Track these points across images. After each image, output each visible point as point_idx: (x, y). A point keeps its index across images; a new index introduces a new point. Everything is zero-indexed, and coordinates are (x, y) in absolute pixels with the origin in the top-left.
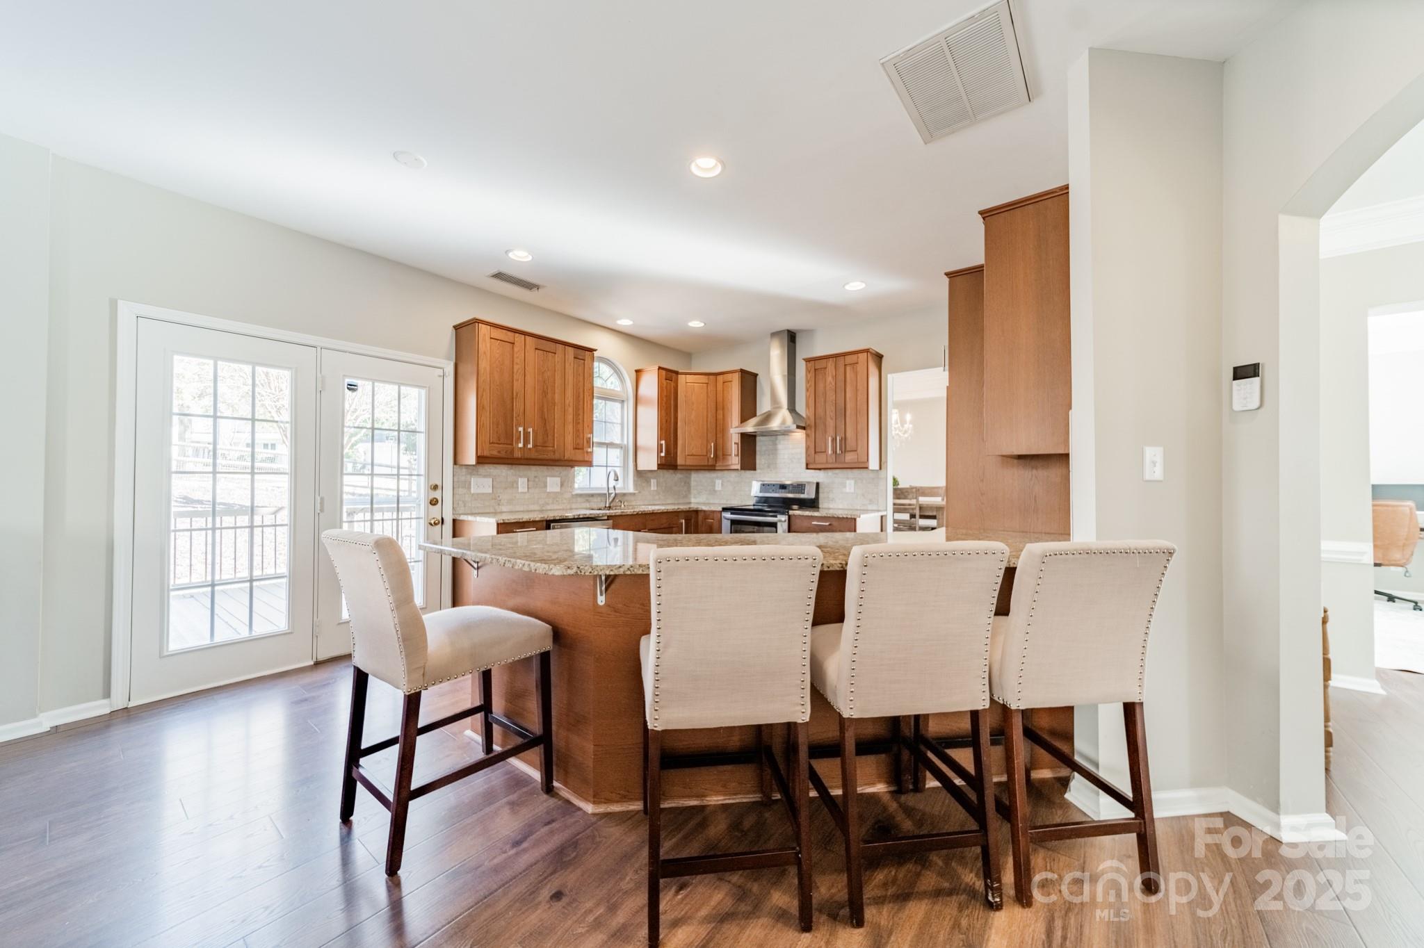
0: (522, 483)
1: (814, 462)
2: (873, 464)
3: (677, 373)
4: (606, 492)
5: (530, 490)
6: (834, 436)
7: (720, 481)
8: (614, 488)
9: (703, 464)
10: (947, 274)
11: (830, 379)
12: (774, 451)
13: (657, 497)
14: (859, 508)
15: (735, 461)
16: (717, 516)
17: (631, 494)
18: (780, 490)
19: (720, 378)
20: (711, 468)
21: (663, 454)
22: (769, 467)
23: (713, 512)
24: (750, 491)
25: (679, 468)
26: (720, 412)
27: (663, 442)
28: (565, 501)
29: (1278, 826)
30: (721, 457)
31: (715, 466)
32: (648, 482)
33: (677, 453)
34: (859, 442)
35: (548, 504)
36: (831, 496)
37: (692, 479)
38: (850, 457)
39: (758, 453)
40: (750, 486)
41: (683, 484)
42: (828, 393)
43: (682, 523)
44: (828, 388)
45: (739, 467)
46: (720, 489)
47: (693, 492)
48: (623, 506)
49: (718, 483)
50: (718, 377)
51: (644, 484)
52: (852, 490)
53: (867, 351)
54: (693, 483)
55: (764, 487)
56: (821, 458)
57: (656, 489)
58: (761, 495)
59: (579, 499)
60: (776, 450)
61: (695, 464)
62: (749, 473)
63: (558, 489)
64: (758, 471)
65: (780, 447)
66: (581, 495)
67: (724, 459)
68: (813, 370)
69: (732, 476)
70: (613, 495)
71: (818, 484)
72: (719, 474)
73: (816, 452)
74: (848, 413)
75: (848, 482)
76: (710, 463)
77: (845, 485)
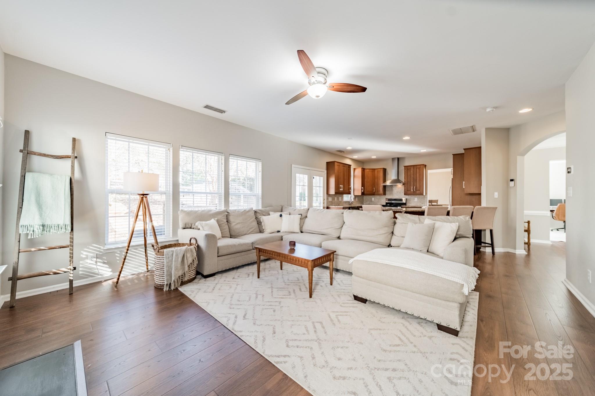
1: (407, 193)
2: (424, 194)
3: (366, 169)
4: (349, 201)
6: (413, 187)
8: (352, 200)
10: (453, 154)
11: (412, 171)
12: (392, 190)
13: (357, 202)
15: (381, 193)
18: (395, 201)
19: (377, 170)
21: (362, 191)
22: (390, 194)
25: (365, 195)
26: (377, 180)
27: (363, 188)
29: (516, 251)
32: (356, 198)
33: (365, 191)
34: (421, 188)
35: (339, 204)
36: (410, 202)
38: (418, 192)
39: (386, 191)
42: (411, 175)
44: (411, 174)
47: (364, 201)
49: (373, 199)
52: (417, 200)
53: (423, 165)
54: (364, 199)
56: (409, 192)
57: (357, 200)
61: (369, 193)
62: (383, 196)
64: (387, 195)
65: (394, 189)
67: (378, 192)
68: (406, 169)
69: (378, 197)
70: (351, 202)
71: (407, 199)
72: (373, 196)
73: (407, 191)
74: (417, 180)
75: (415, 198)
76: (373, 193)
77: (414, 199)
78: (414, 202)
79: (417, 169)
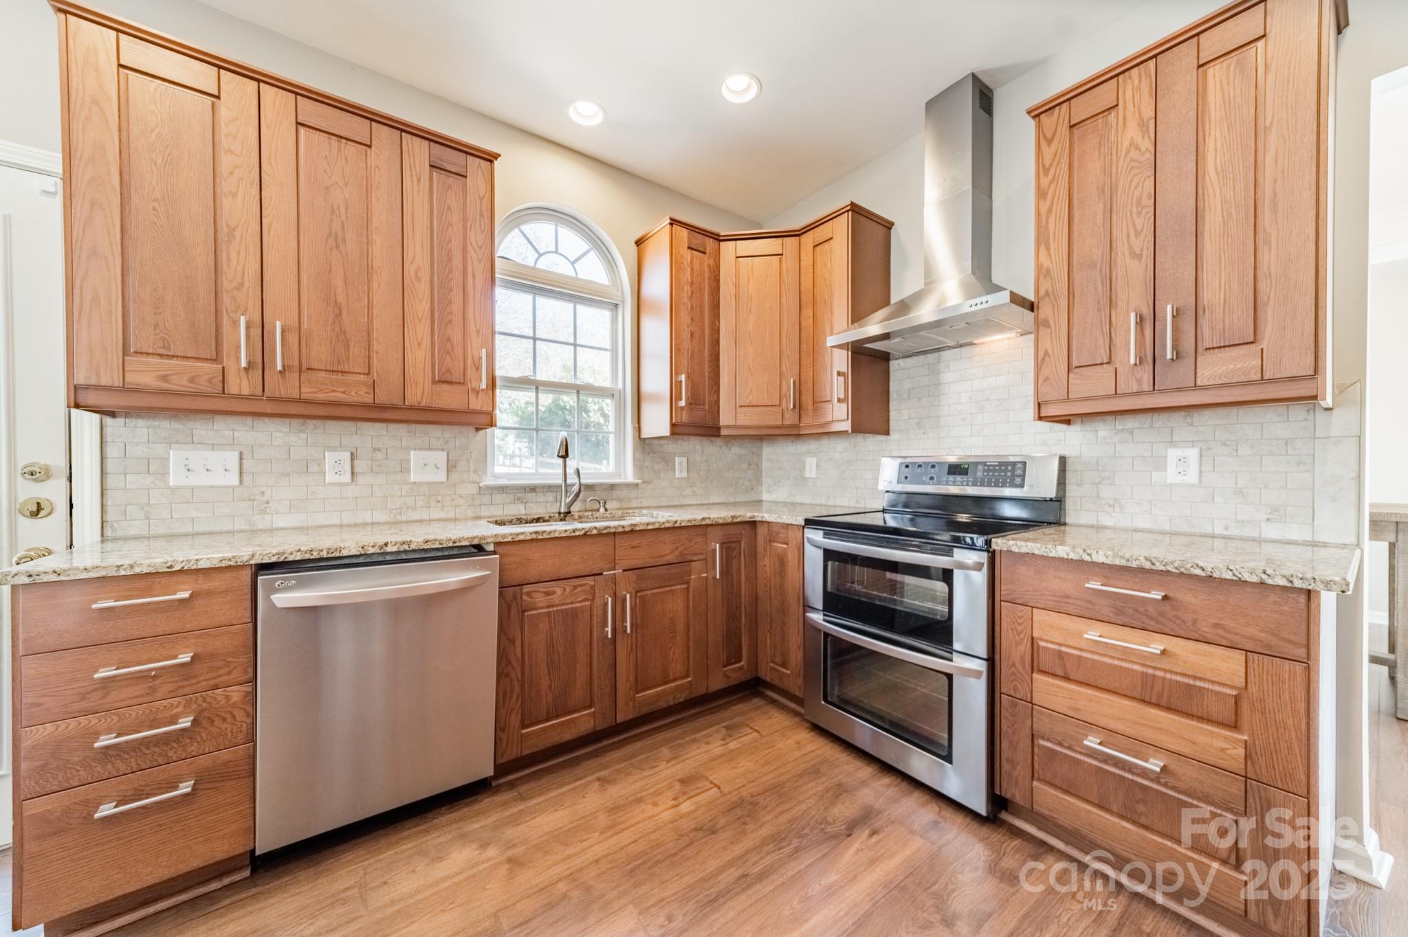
0: (335, 465)
3: (717, 238)
4: (560, 481)
5: (359, 479)
6: (1147, 311)
7: (814, 460)
8: (578, 473)
9: (773, 423)
12: (934, 388)
13: (688, 491)
14: (1219, 530)
15: (839, 414)
16: (794, 535)
17: (628, 485)
18: (951, 478)
19: (808, 239)
20: (793, 433)
21: (682, 404)
22: (919, 425)
23: (787, 526)
24: (876, 479)
25: (723, 432)
26: (808, 312)
27: (683, 378)
28: (460, 502)
30: (810, 407)
31: (798, 426)
32: (668, 462)
33: (717, 402)
35: (414, 509)
36: (1111, 494)
37: (764, 457)
39: (893, 396)
40: (876, 470)
41: (745, 466)
42: (1123, 183)
43: (715, 551)
44: (1120, 166)
45: (847, 426)
46: (813, 475)
47: (766, 480)
48: (602, 510)
49: (811, 462)
50: (804, 237)
51: (657, 467)
52: (1192, 477)
55: (909, 469)
57: (685, 475)
58: (900, 488)
59: (498, 498)
60: (938, 384)
61: (755, 423)
62: (871, 442)
63: (441, 476)
64: (894, 436)
66: (503, 489)
67: (815, 410)
69: (838, 449)
70: (576, 488)
71: (1063, 461)
72: (813, 445)
77: (1161, 465)
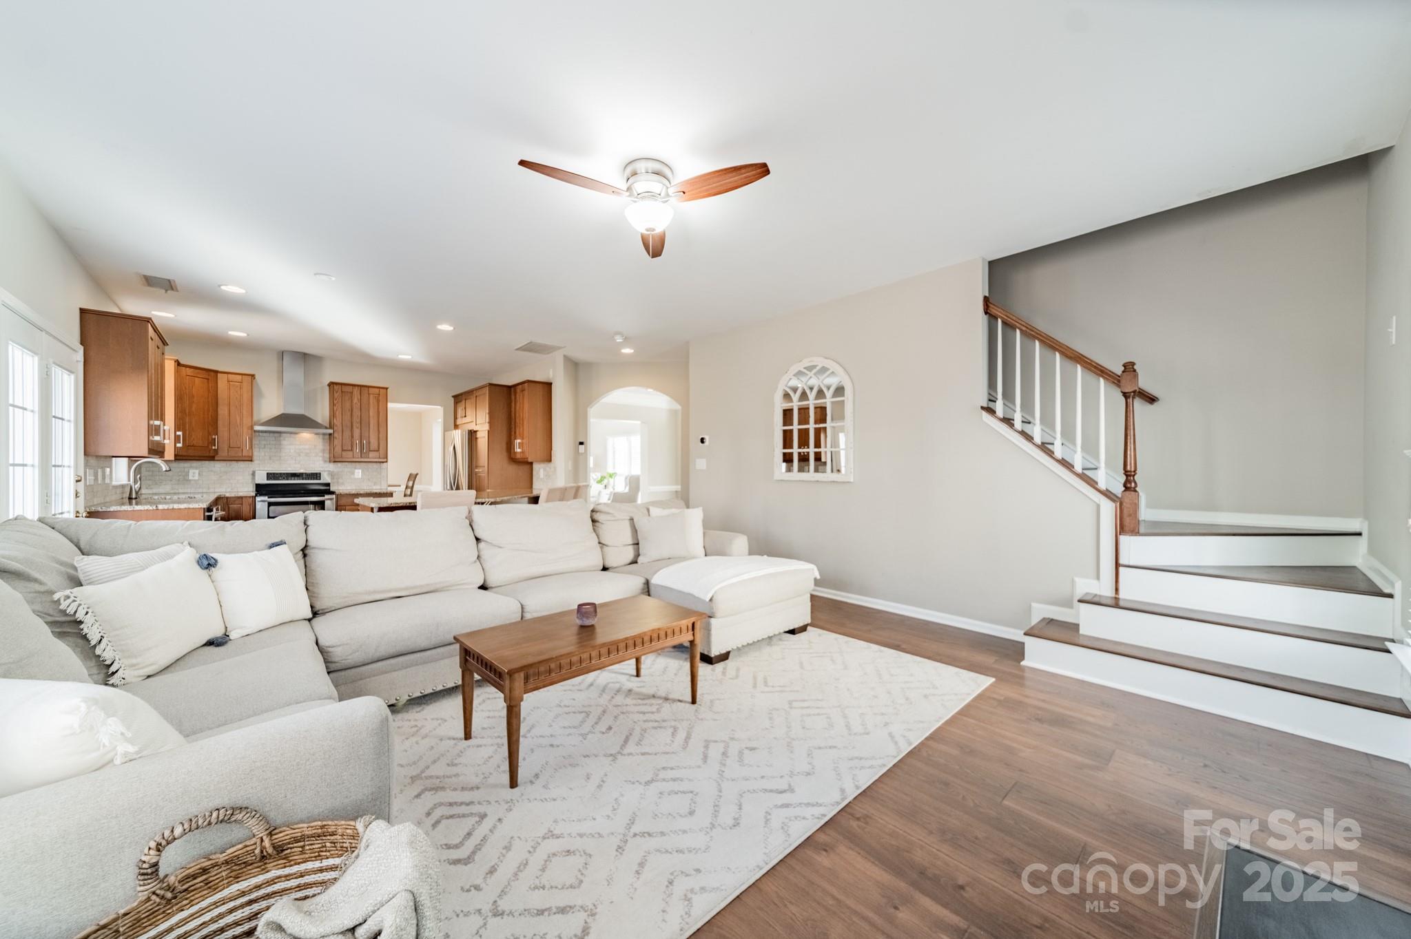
1: (333, 457)
6: (360, 440)
11: (355, 400)
12: (277, 446)
18: (292, 478)
19: (223, 377)
21: (180, 445)
22: (270, 459)
26: (224, 408)
27: (180, 433)
30: (226, 449)
34: (381, 445)
36: (340, 481)
38: (373, 455)
42: (354, 410)
44: (354, 406)
50: (220, 375)
52: (359, 475)
53: (387, 388)
56: (347, 454)
60: (280, 445)
62: (242, 464)
67: (230, 451)
69: (217, 466)
71: (330, 473)
73: (343, 450)
74: (371, 426)
75: (356, 471)
76: (211, 454)
77: (353, 473)
78: (350, 479)
79: (371, 396)
